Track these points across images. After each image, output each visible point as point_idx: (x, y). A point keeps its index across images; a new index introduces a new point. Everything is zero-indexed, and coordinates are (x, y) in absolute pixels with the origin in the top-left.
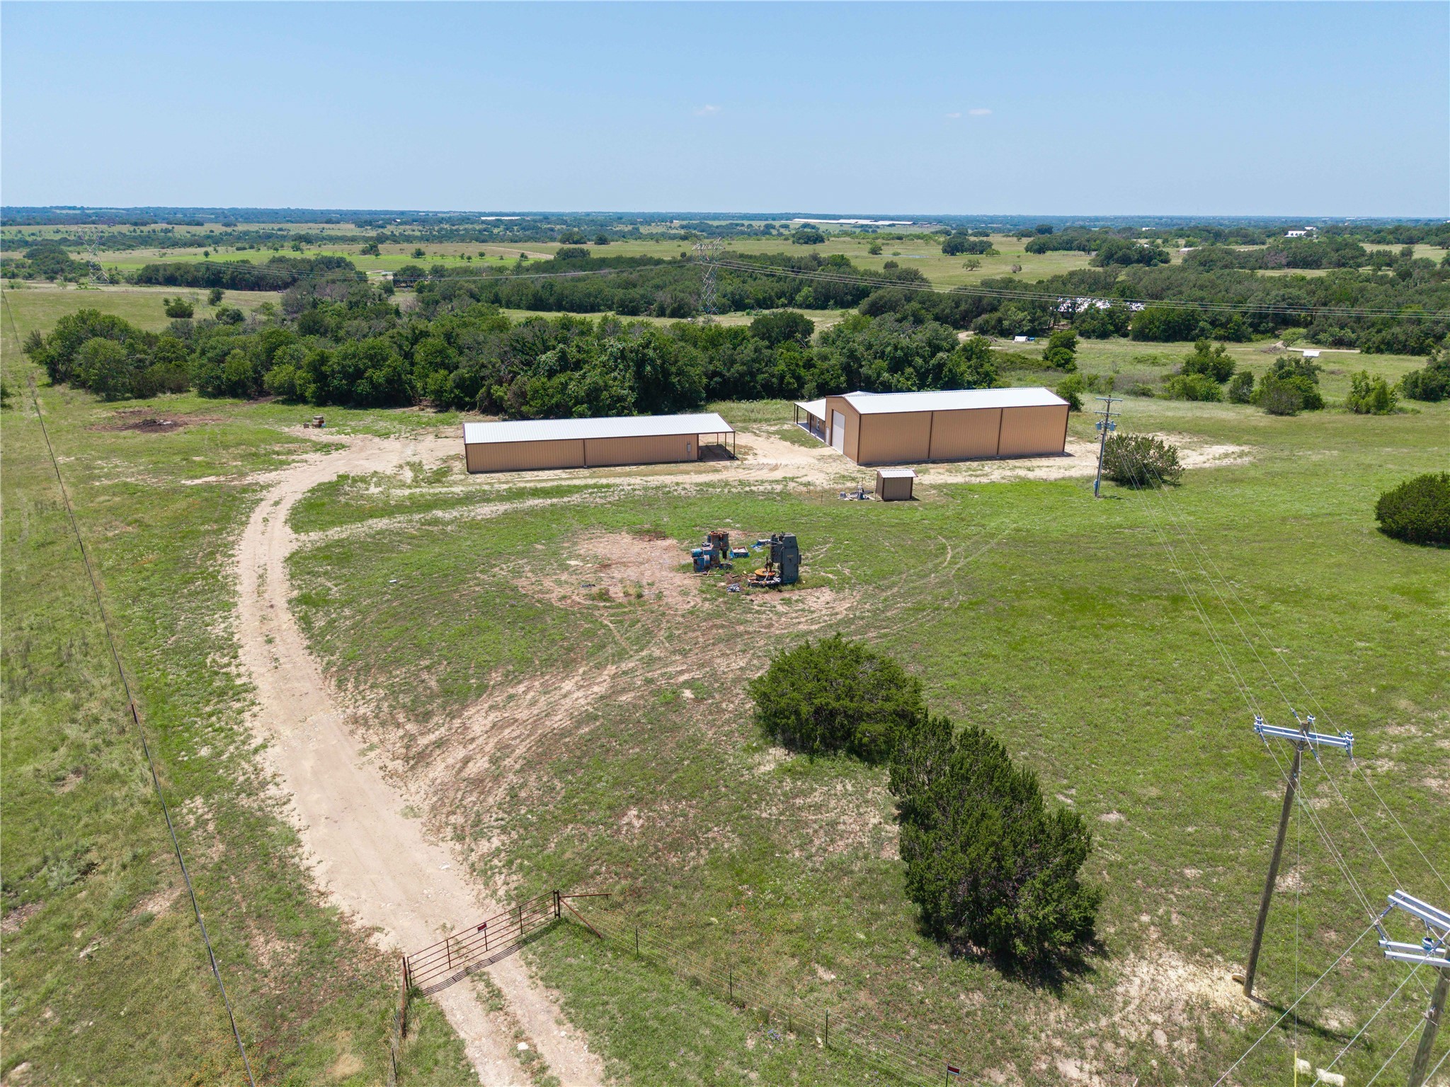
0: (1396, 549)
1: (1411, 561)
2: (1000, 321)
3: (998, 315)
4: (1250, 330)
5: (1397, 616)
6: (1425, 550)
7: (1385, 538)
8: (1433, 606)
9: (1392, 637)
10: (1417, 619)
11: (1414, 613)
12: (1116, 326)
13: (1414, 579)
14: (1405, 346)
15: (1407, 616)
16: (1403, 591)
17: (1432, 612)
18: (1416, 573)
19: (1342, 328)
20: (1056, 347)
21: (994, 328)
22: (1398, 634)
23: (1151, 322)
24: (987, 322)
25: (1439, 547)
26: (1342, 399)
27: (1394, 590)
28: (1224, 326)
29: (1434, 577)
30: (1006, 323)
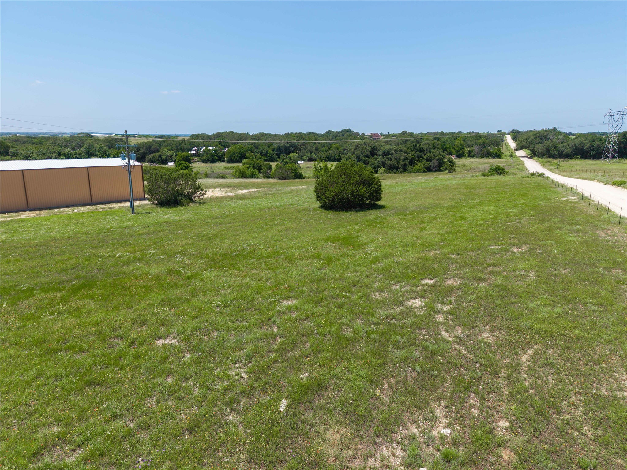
0: (331, 215)
1: (340, 220)
2: (160, 156)
3: (159, 153)
4: (277, 156)
5: (329, 261)
6: (349, 214)
7: (323, 210)
8: (359, 247)
9: (322, 285)
10: (347, 260)
11: (344, 255)
12: (218, 157)
13: (343, 230)
14: (335, 158)
15: (338, 260)
16: (334, 240)
17: (359, 253)
18: (343, 227)
19: (311, 154)
20: (180, 161)
21: (158, 160)
22: (329, 281)
23: (234, 154)
24: (154, 157)
25: (357, 211)
26: (311, 175)
27: (327, 240)
28: (265, 155)
29: (356, 227)
30: (163, 157)
